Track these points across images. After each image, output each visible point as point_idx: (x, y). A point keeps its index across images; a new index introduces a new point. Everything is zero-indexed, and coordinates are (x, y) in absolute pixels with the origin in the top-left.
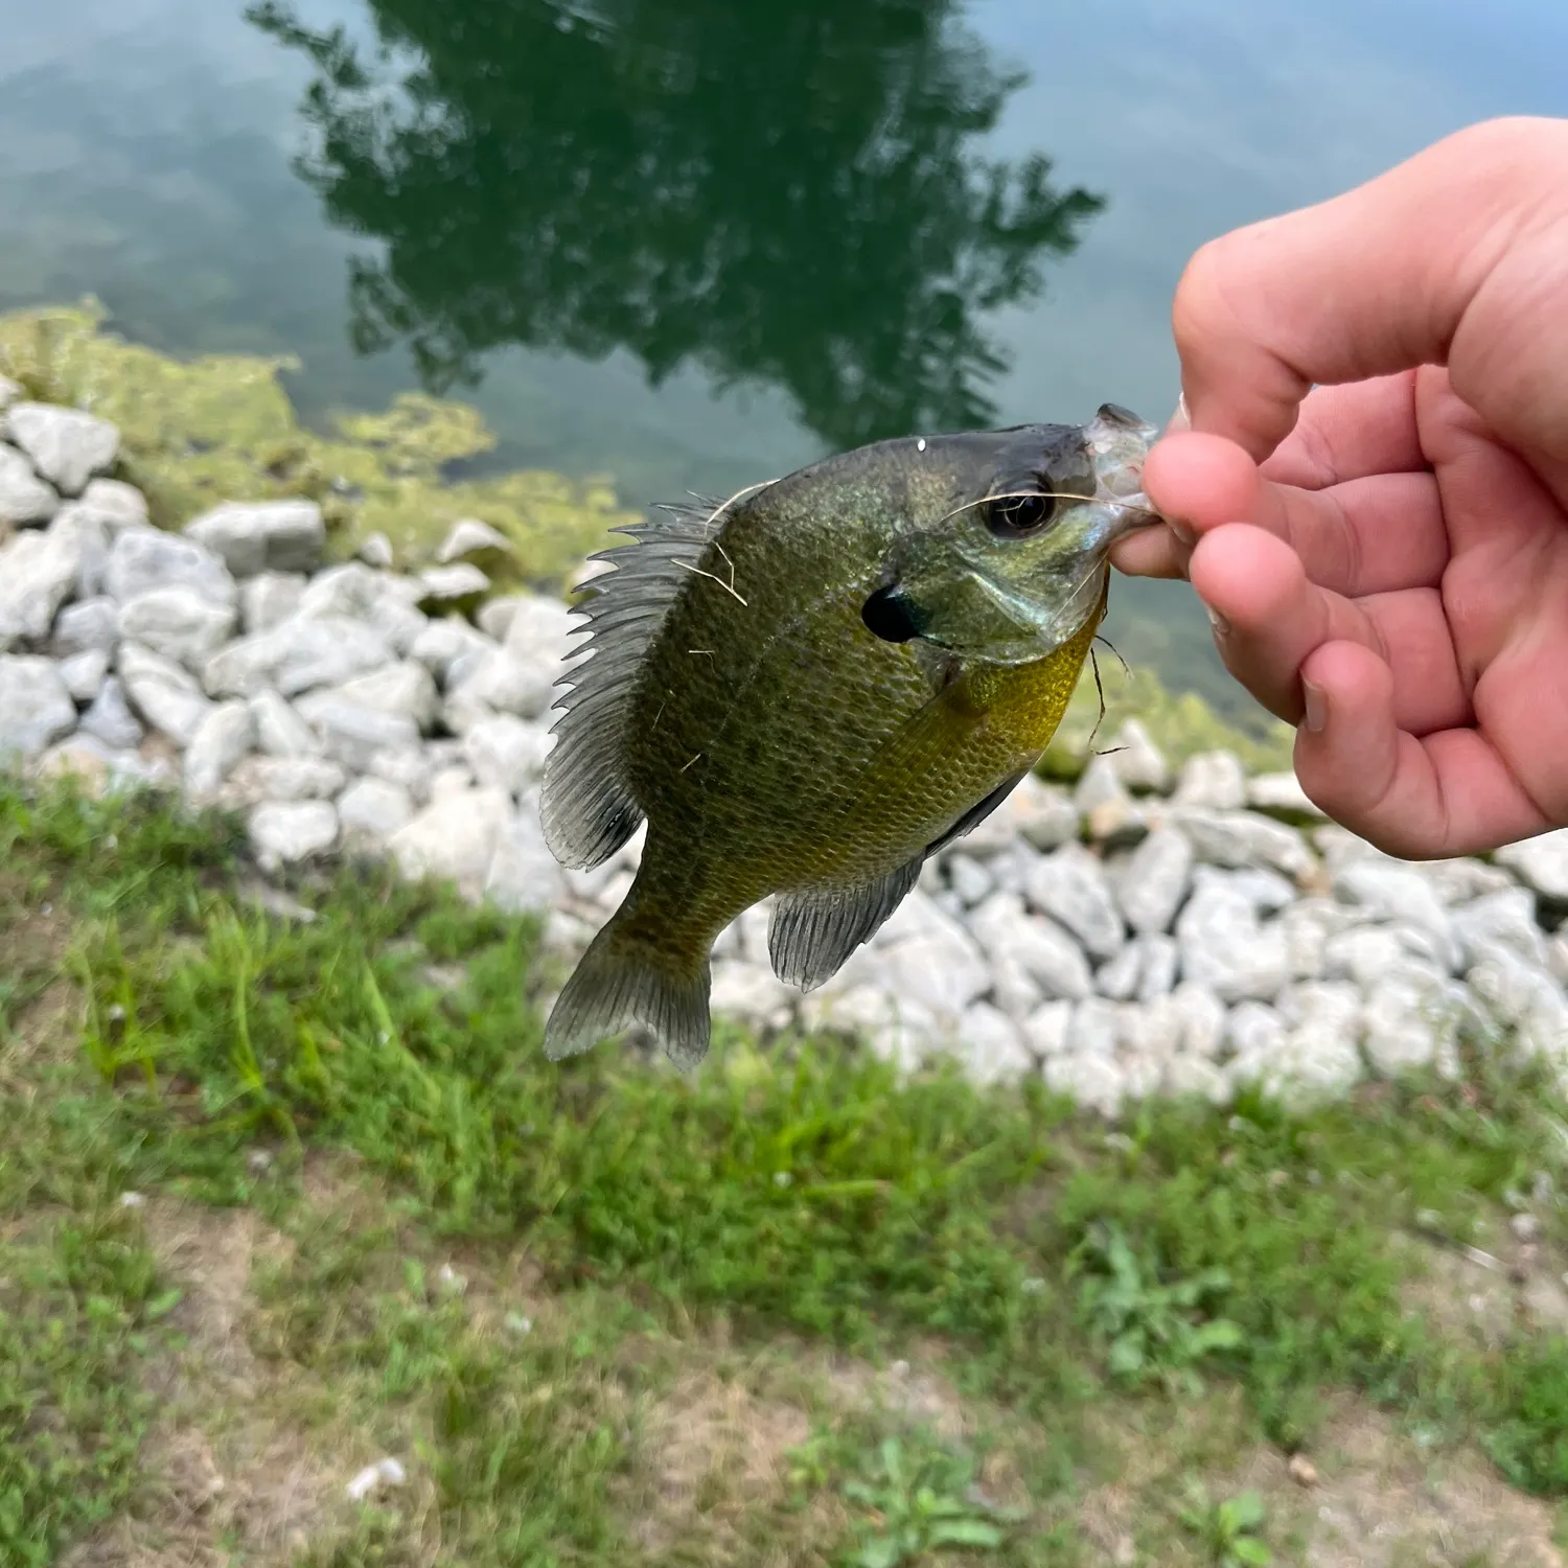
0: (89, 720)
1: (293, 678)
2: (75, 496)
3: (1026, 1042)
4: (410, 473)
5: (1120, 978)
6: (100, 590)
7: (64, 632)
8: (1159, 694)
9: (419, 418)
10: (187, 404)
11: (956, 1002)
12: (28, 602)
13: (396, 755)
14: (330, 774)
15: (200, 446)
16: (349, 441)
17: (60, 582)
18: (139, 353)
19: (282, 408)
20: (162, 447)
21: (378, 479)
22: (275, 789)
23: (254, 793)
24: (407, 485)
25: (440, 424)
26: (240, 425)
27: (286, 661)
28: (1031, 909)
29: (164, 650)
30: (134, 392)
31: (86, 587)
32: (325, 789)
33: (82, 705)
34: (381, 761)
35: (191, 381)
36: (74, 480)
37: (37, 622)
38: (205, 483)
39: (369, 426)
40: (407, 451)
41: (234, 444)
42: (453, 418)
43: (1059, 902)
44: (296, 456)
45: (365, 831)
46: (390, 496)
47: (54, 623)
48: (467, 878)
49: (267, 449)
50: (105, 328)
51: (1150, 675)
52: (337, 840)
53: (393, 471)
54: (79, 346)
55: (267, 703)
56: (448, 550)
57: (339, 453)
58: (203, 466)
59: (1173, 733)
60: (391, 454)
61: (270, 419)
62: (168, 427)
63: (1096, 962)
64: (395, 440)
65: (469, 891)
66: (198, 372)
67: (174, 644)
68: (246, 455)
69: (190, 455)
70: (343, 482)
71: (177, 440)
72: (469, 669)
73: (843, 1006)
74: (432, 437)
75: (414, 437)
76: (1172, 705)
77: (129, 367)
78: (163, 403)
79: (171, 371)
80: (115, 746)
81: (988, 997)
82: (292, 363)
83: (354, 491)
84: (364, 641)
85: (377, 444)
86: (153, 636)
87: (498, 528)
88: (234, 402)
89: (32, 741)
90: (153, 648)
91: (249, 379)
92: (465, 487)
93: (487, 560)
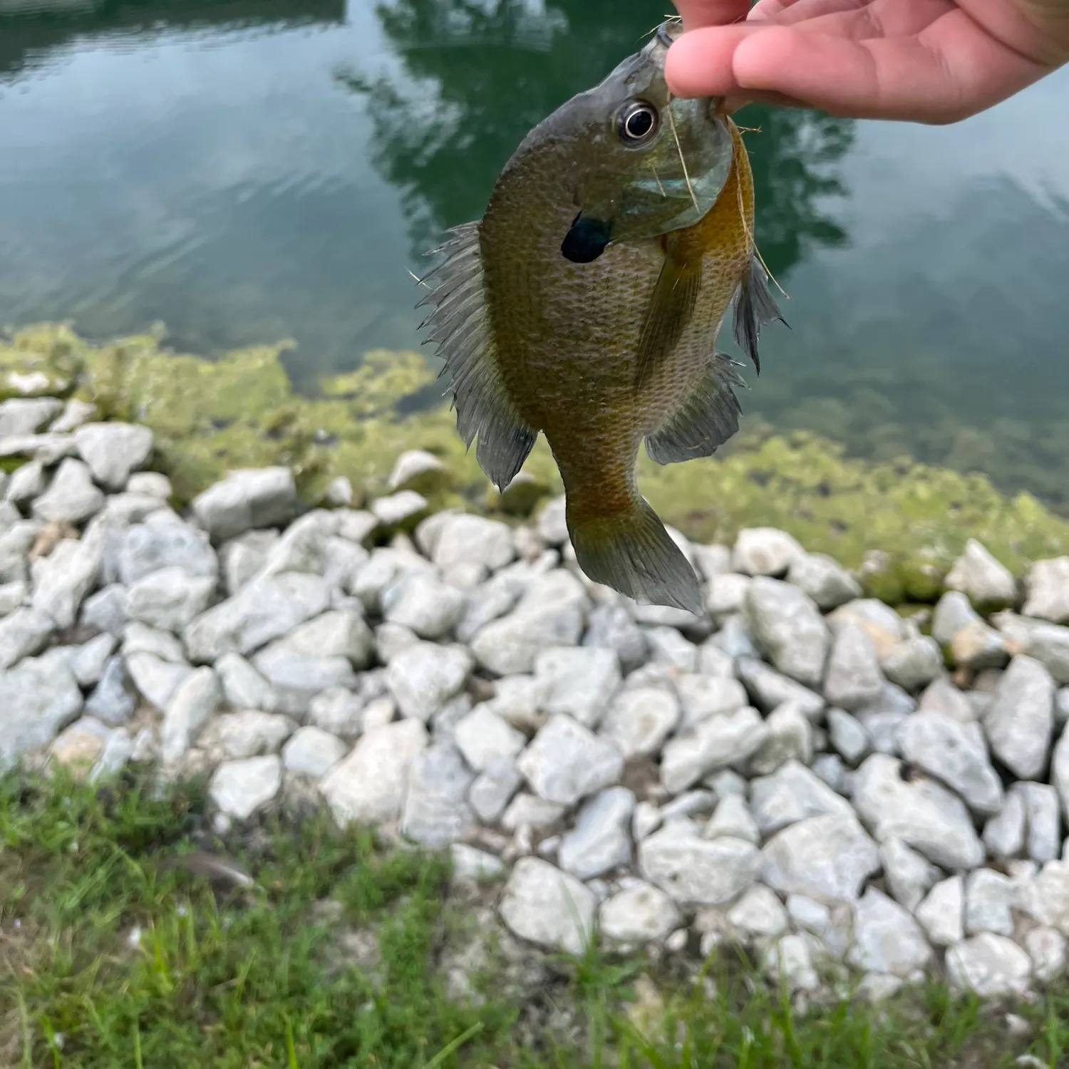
0: (93, 703)
1: (250, 639)
2: (119, 490)
3: (924, 932)
4: (373, 415)
5: (1006, 836)
6: (118, 579)
7: (87, 619)
8: (995, 498)
9: (380, 369)
10: (213, 394)
11: (850, 891)
12: (57, 603)
13: (331, 698)
14: (277, 725)
15: (220, 424)
16: (328, 398)
17: (82, 580)
18: (185, 360)
19: (281, 381)
20: (194, 431)
21: (350, 426)
22: (233, 749)
23: (216, 753)
24: (370, 426)
25: (396, 372)
26: (251, 401)
27: (244, 625)
28: (908, 772)
29: (158, 624)
30: (178, 391)
31: (107, 576)
32: (272, 742)
33: (87, 690)
34: (318, 707)
35: (218, 374)
36: (118, 478)
37: (65, 616)
38: (221, 454)
39: (344, 384)
40: (372, 398)
41: (246, 417)
42: (404, 364)
43: (932, 760)
44: (288, 419)
45: (305, 778)
46: (357, 437)
47: (79, 612)
48: (387, 817)
49: (269, 417)
50: (163, 345)
51: (983, 482)
52: (280, 793)
53: (360, 416)
54: (144, 362)
55: (230, 664)
56: (396, 479)
57: (322, 408)
58: (220, 440)
59: (1014, 537)
60: (359, 403)
61: (273, 392)
62: (198, 415)
63: (980, 821)
64: (362, 389)
65: (388, 831)
66: (224, 366)
67: (165, 620)
68: (253, 425)
69: (213, 433)
70: (322, 434)
71: (205, 423)
72: (398, 597)
73: (737, 916)
74: (390, 382)
75: (376, 386)
76: (1008, 506)
77: (176, 373)
78: (198, 395)
79: (205, 368)
80: (110, 724)
81: (878, 879)
82: (290, 344)
83: (332, 439)
84: (310, 592)
85: (349, 396)
86: (148, 614)
87: (436, 451)
88: (248, 383)
89: (43, 733)
90: (149, 624)
91: (260, 363)
92: (413, 419)
93: (424, 483)
